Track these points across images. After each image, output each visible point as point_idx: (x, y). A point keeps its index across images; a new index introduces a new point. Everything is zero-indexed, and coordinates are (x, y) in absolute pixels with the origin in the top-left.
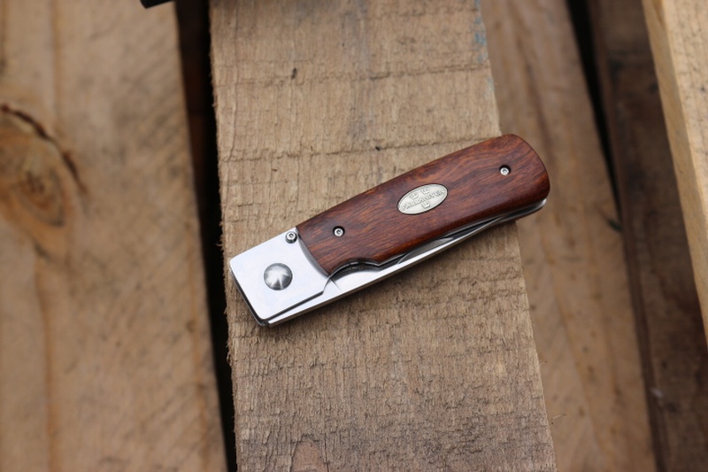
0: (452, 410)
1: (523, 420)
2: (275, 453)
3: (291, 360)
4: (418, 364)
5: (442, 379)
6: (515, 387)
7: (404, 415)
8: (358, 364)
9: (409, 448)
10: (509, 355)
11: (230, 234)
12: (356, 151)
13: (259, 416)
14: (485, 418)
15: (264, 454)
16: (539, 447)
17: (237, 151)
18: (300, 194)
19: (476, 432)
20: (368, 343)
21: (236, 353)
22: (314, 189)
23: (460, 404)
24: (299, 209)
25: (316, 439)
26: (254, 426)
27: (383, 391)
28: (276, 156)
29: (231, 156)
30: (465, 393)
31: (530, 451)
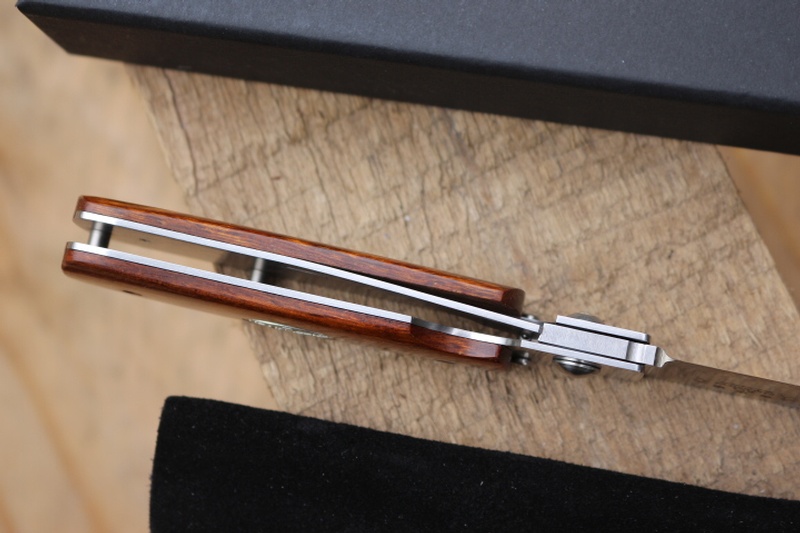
4: (628, 430)
10: (769, 359)
17: (204, 168)
18: (333, 204)
20: (537, 423)
22: (352, 187)
28: (268, 151)
29: (197, 181)
30: (721, 452)
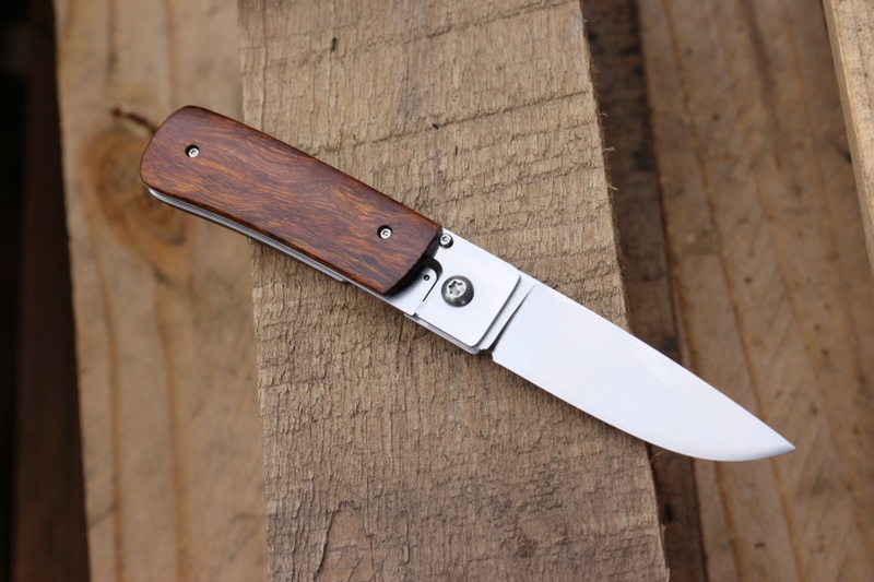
0: (525, 455)
1: (615, 461)
2: (307, 528)
3: (329, 409)
4: (482, 399)
7: (465, 467)
8: (409, 407)
9: (471, 509)
12: (409, 133)
13: (288, 483)
14: (567, 462)
15: (294, 530)
16: (635, 493)
19: (554, 482)
20: (422, 378)
21: (262, 407)
23: (536, 446)
25: (358, 506)
26: (282, 496)
27: (440, 438)
31: (624, 501)
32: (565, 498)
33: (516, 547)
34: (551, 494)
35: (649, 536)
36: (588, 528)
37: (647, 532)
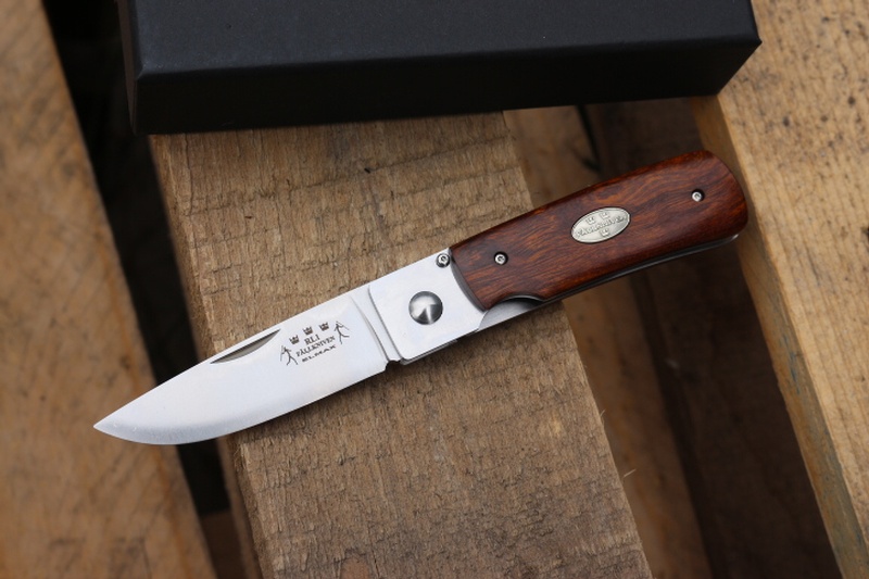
0: (512, 488)
1: (593, 485)
3: (316, 460)
4: (462, 438)
5: (493, 452)
6: (578, 447)
7: (458, 504)
8: (394, 450)
9: (471, 543)
10: (564, 408)
11: (210, 310)
12: (342, 176)
13: (291, 537)
14: (550, 490)
16: (616, 513)
17: (198, 199)
18: (286, 244)
19: (542, 510)
20: (401, 421)
21: (248, 462)
22: (301, 234)
23: (519, 479)
24: (288, 264)
25: (363, 552)
26: (287, 550)
27: (429, 479)
28: (246, 198)
29: (192, 207)
30: (522, 464)
31: (607, 522)
32: (554, 524)
33: (519, 575)
34: (541, 522)
35: (634, 551)
36: (580, 550)
37: (632, 548)
